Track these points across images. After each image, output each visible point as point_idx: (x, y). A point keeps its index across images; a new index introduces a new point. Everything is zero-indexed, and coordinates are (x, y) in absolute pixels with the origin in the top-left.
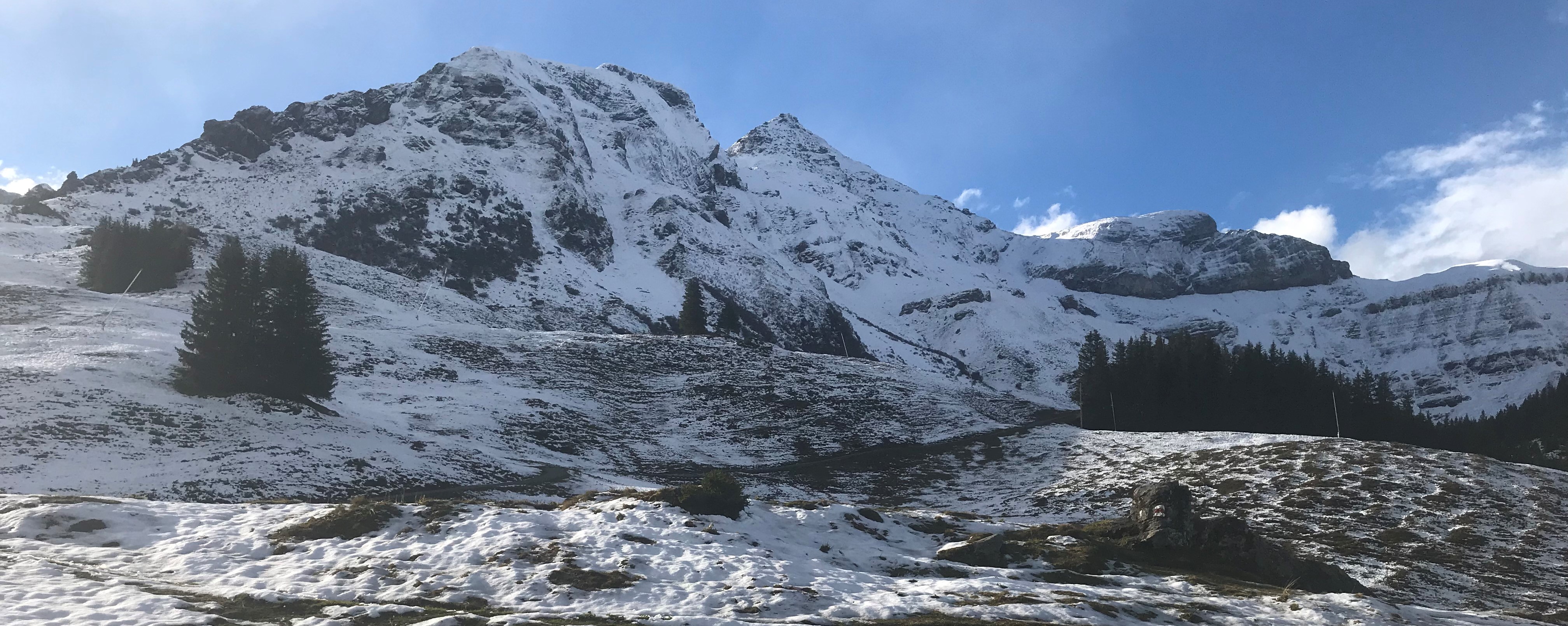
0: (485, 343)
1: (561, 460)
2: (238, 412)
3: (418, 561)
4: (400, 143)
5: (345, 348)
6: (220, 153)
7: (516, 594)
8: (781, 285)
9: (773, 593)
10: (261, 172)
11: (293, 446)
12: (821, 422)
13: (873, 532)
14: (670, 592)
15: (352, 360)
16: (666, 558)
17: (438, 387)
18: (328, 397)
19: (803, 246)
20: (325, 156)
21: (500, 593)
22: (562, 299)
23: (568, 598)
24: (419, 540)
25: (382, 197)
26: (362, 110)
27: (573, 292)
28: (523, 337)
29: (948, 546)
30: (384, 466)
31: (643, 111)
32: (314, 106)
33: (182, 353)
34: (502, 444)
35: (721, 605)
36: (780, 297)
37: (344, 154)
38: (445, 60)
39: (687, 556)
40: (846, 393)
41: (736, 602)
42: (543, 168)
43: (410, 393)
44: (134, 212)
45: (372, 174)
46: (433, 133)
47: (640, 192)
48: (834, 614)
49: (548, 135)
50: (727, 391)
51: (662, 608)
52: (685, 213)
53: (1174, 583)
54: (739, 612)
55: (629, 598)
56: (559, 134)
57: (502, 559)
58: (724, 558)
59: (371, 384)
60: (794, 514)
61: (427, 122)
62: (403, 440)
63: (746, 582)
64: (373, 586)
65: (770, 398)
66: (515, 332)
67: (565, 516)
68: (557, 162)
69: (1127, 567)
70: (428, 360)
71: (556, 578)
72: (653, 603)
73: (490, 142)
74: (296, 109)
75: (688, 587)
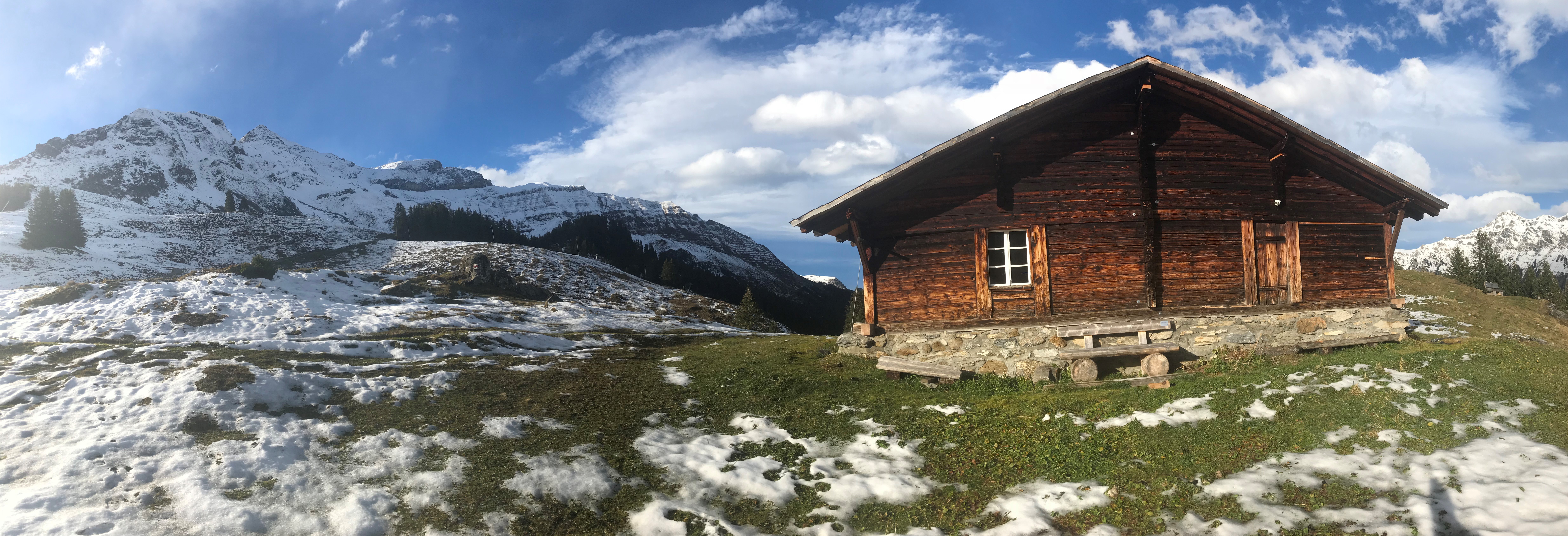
0: (147, 221)
1: (180, 266)
2: (47, 255)
3: (98, 314)
4: (111, 147)
5: (91, 227)
6: (42, 156)
7: (152, 331)
8: (264, 191)
9: (306, 321)
10: (58, 162)
11: (70, 268)
12: (287, 243)
13: (346, 282)
14: (245, 324)
15: (94, 231)
16: (238, 303)
17: (129, 240)
18: (83, 246)
19: (272, 175)
20: (82, 154)
21: (143, 331)
22: (177, 202)
23: (184, 332)
24: (100, 302)
25: (105, 168)
26: (96, 136)
27: (182, 200)
28: (163, 218)
29: (385, 288)
30: (107, 273)
31: (205, 128)
32: (78, 135)
33: (24, 232)
34: (156, 261)
35: (277, 330)
36: (264, 195)
37: (90, 152)
38: (127, 114)
39: (250, 301)
40: (296, 230)
41: (285, 328)
42: (168, 152)
43: (118, 243)
44: (10, 181)
45: (101, 160)
46: (124, 142)
47: (206, 159)
48: (346, 331)
49: (169, 140)
50: (246, 233)
51: (241, 335)
52: (224, 166)
53: (494, 301)
54: (289, 334)
55: (220, 329)
56: (173, 139)
57: (145, 310)
58: (271, 301)
59: (102, 240)
60: (301, 275)
61: (121, 138)
62: (115, 262)
63: (287, 315)
64: (70, 331)
65: (264, 235)
66: (160, 216)
67: (180, 284)
68: (173, 150)
69: (467, 294)
70: (125, 230)
71: (176, 319)
72: (235, 332)
73: (146, 144)
74: (71, 137)
75: (255, 320)
